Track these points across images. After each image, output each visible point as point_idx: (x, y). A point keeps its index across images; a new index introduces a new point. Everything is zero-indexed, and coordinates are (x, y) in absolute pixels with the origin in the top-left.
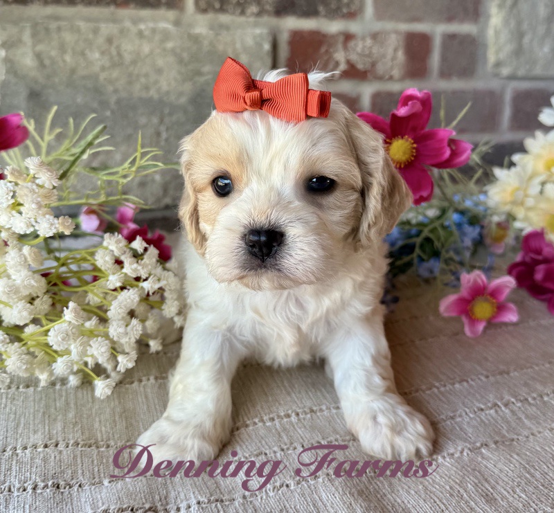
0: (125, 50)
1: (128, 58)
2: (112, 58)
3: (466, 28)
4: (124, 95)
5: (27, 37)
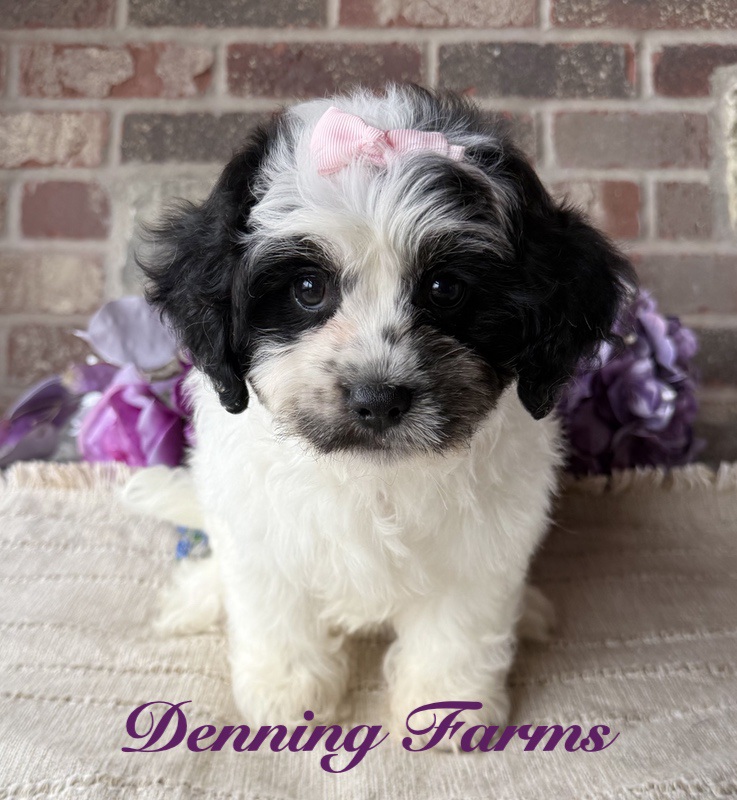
3: (691, 175)
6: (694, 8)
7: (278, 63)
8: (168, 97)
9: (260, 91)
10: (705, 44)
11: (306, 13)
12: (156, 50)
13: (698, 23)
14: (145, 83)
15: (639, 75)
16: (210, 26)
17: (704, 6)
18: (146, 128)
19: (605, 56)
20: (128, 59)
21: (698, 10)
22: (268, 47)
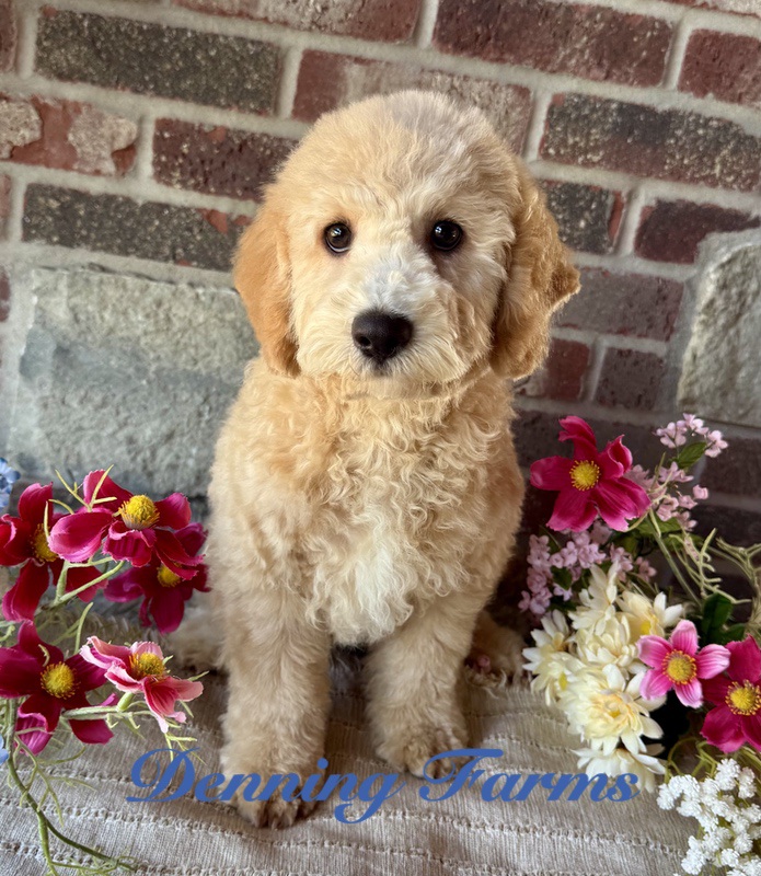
0: (175, 315)
1: (177, 324)
2: (156, 322)
3: (649, 345)
4: (166, 364)
5: (63, 286)
6: (705, 159)
7: (216, 151)
8: (81, 171)
9: (192, 181)
10: (704, 205)
11: (255, 94)
12: (69, 111)
13: (704, 178)
14: (54, 150)
15: (623, 230)
16: (136, 91)
17: (717, 160)
18: (54, 204)
19: (591, 201)
20: (35, 117)
21: (709, 163)
22: (206, 129)
